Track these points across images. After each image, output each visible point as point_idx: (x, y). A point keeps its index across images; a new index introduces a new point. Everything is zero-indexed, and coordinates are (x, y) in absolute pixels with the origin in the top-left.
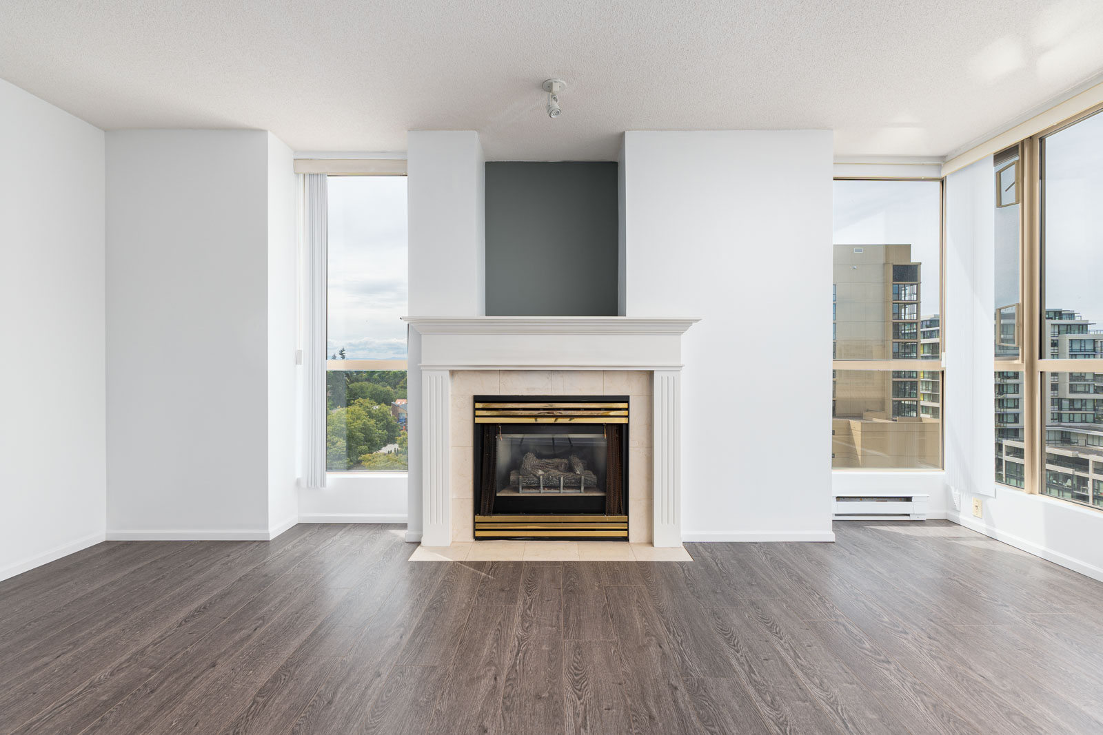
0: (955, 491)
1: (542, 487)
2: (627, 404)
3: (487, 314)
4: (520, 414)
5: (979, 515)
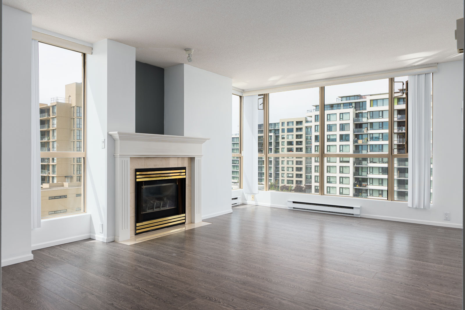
0: (245, 194)
1: (154, 208)
2: (185, 170)
3: (136, 132)
4: (152, 176)
5: (253, 200)
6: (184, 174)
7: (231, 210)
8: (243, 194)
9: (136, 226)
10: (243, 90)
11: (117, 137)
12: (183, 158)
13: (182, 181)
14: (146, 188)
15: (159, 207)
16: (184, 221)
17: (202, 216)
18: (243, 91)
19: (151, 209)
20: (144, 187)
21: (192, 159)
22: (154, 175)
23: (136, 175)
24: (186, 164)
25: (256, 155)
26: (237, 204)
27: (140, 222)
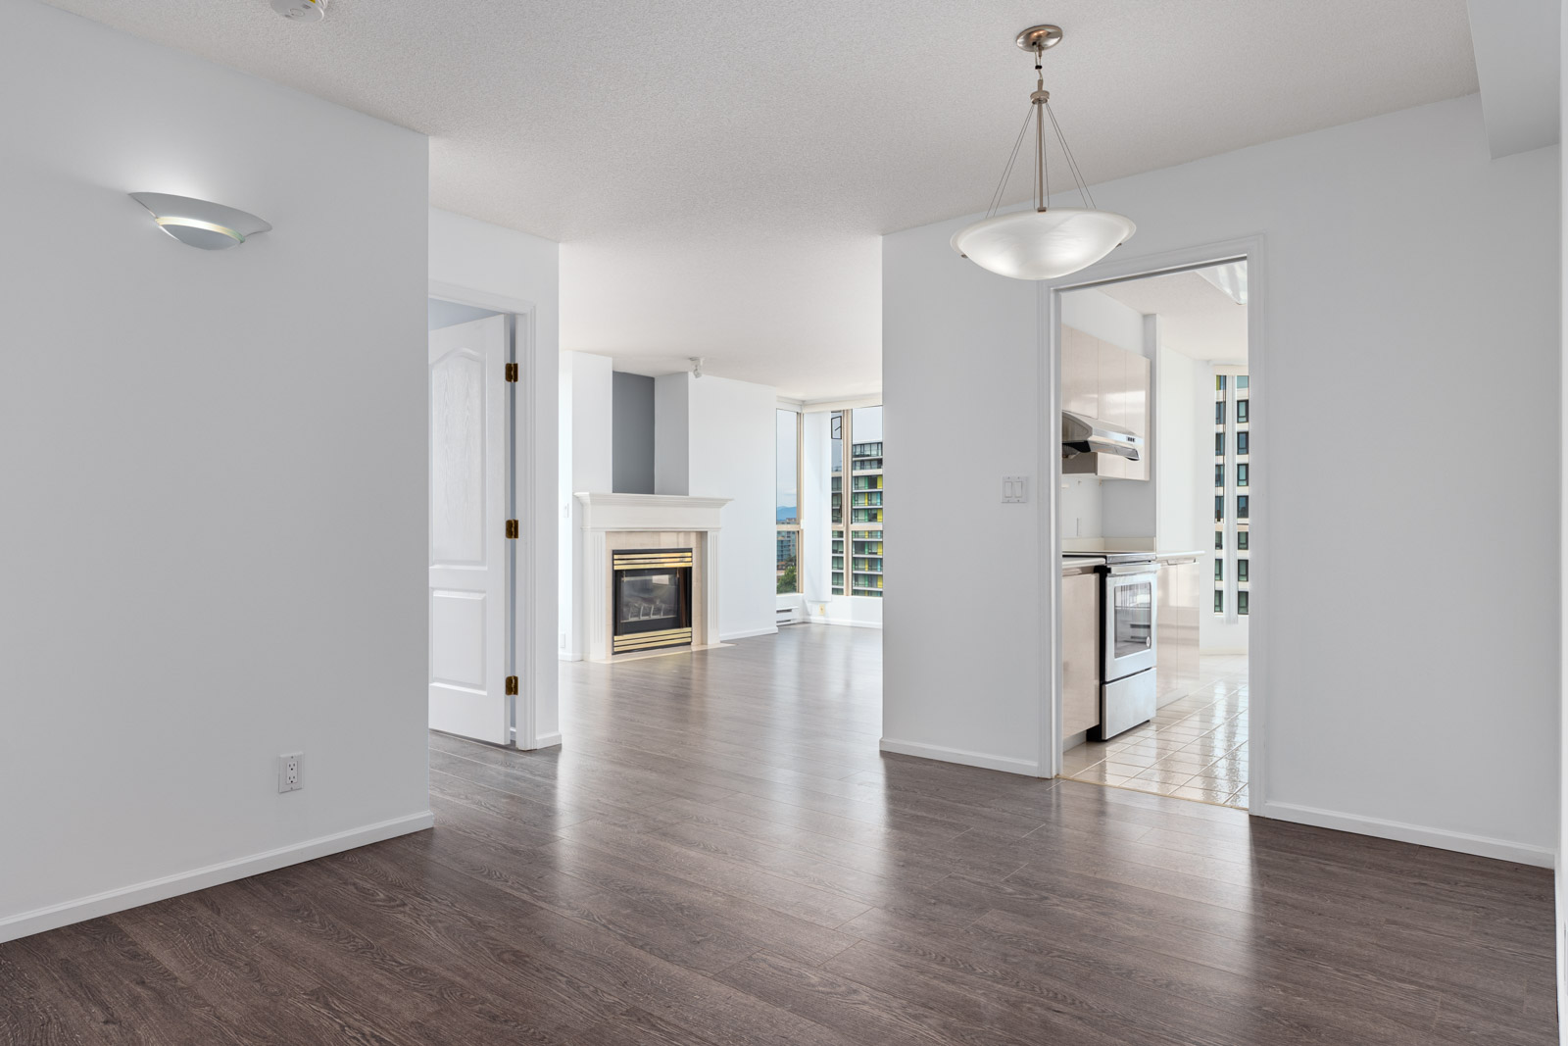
6: (689, 559)
7: (776, 630)
8: (804, 602)
9: (613, 641)
10: (803, 401)
11: (588, 500)
12: (687, 533)
13: (686, 573)
14: (628, 582)
15: (648, 614)
16: (689, 640)
17: (721, 635)
18: (803, 403)
19: (635, 616)
20: (625, 579)
21: (702, 535)
22: (642, 561)
23: (613, 560)
24: (693, 543)
25: (828, 527)
26: (792, 622)
27: (620, 635)
